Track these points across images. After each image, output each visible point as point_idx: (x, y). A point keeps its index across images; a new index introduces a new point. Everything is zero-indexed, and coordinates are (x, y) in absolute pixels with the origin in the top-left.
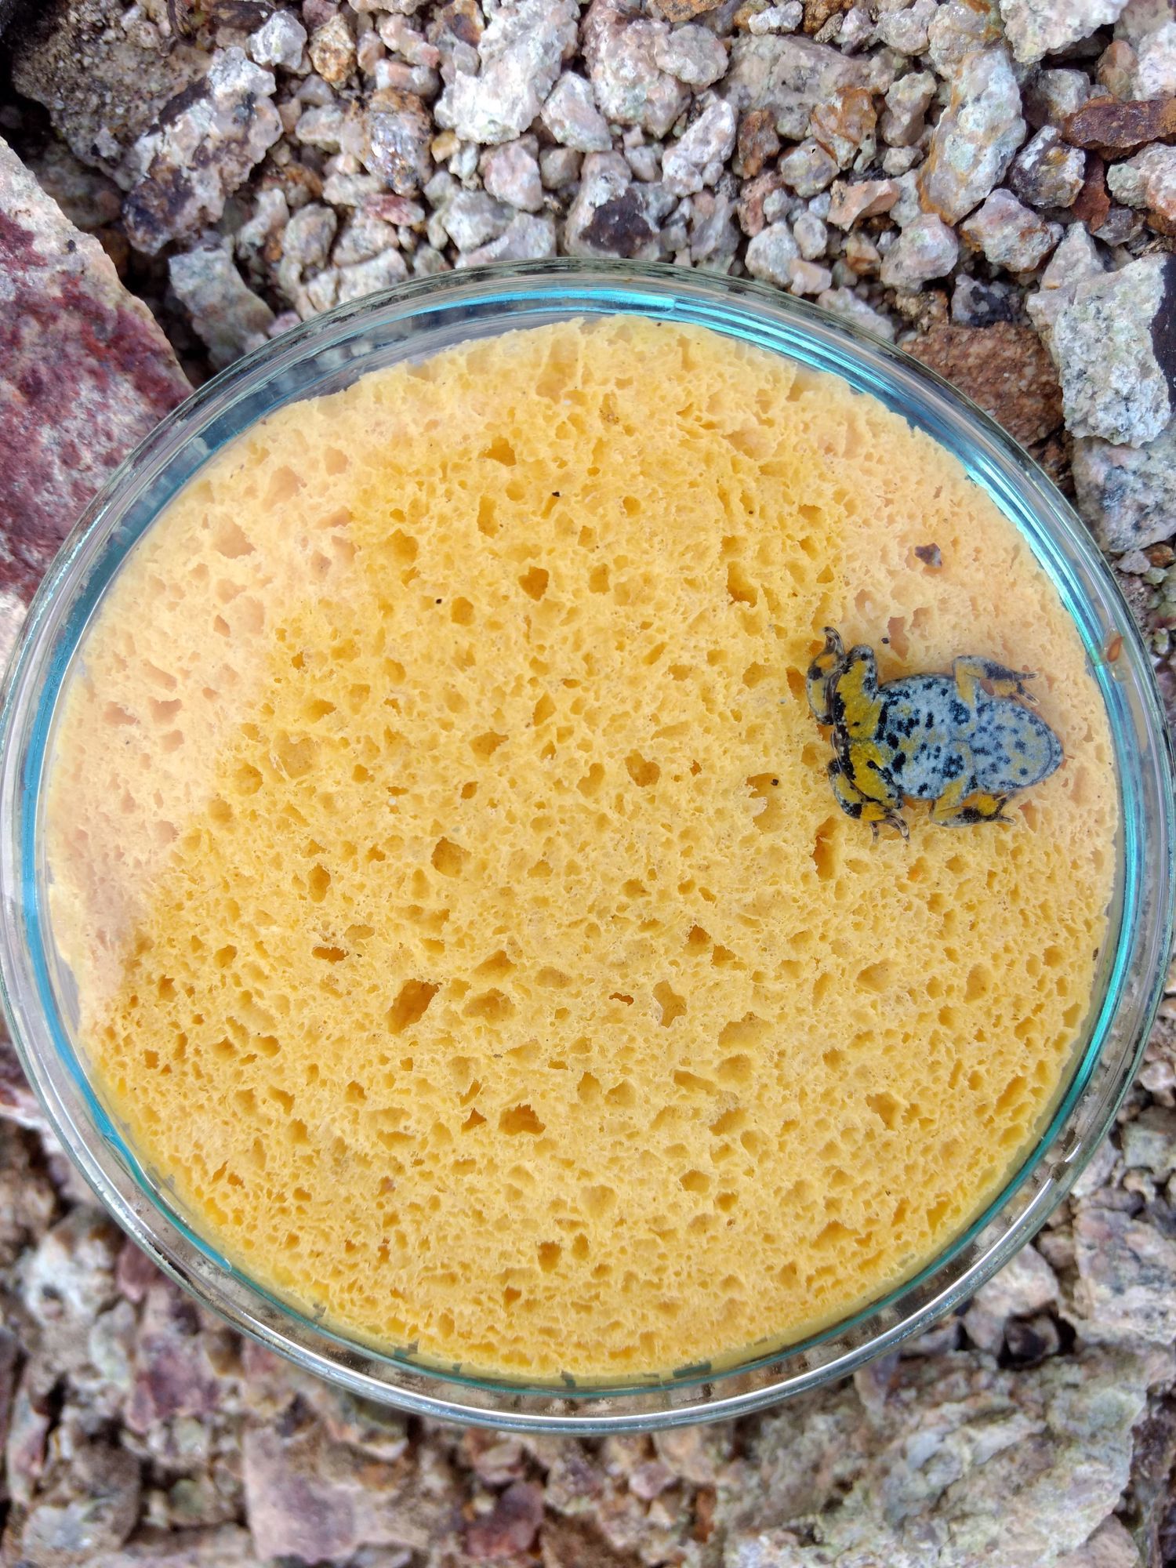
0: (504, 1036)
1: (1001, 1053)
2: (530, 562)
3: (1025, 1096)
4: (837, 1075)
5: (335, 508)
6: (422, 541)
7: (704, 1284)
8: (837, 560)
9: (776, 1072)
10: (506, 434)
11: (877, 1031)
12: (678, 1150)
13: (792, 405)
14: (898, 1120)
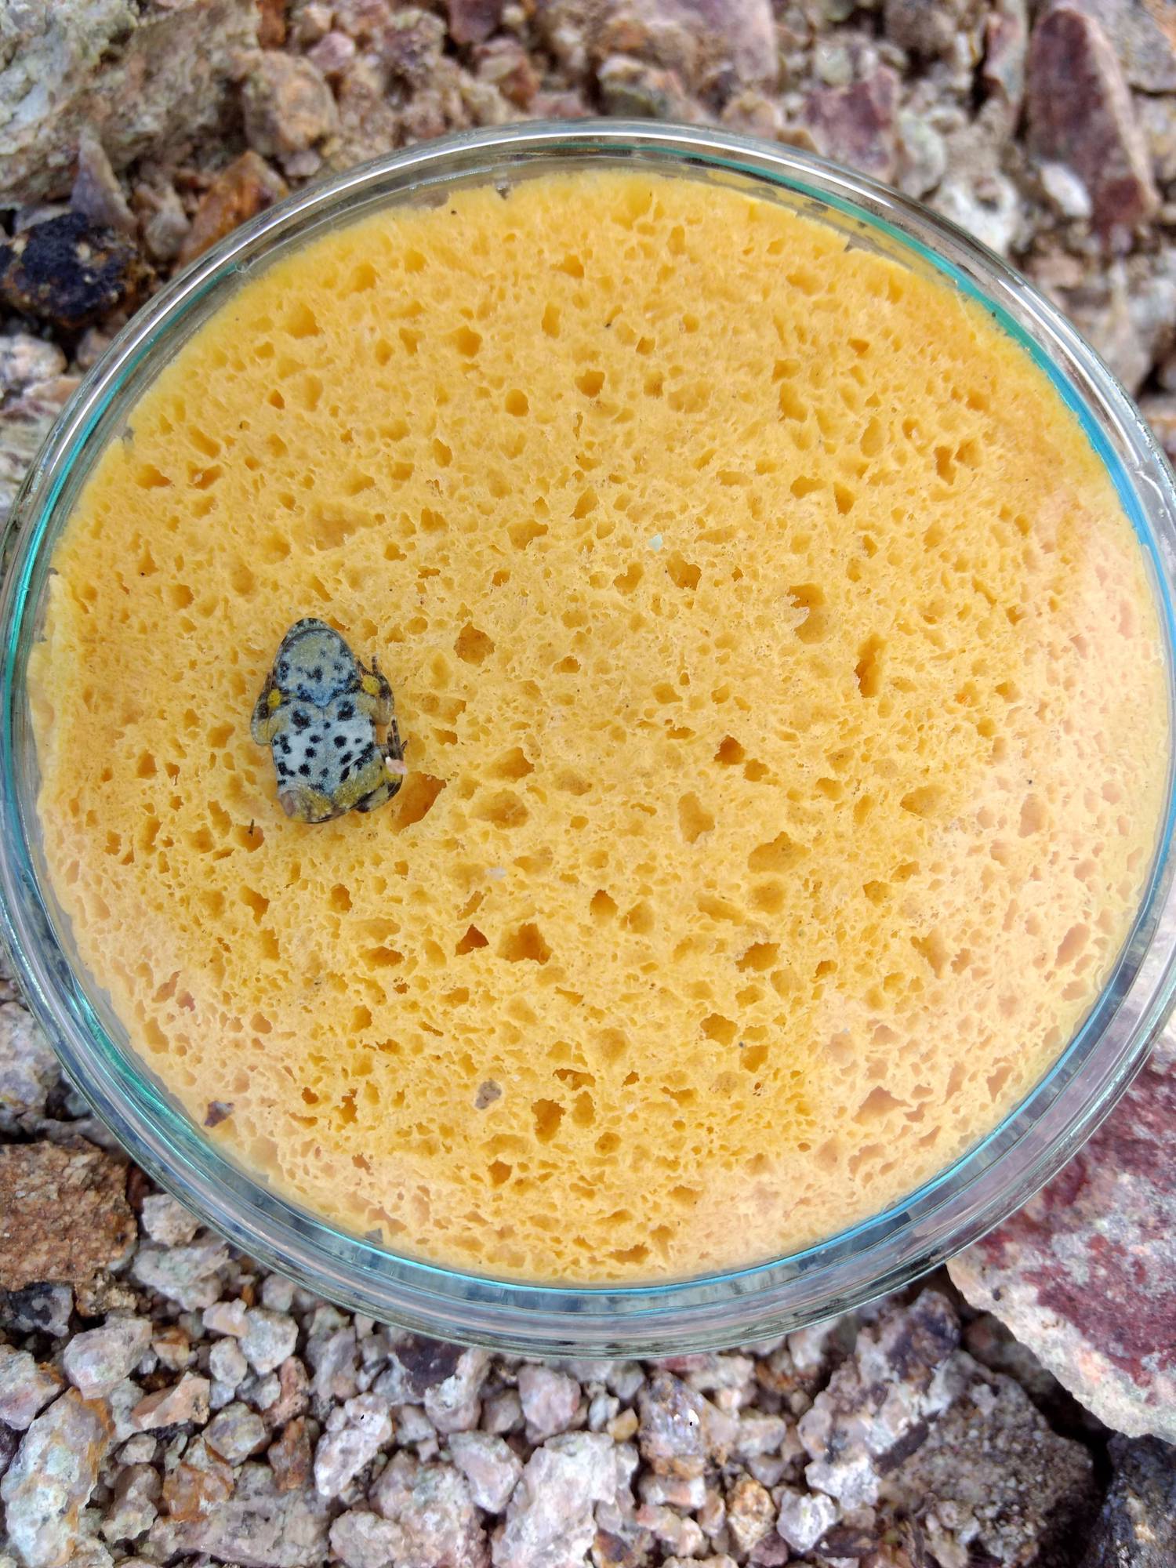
0: (513, 841)
1: (1060, 896)
2: (588, 365)
3: (1090, 948)
6: (485, 336)
8: (884, 389)
9: (811, 903)
10: (577, 253)
11: (922, 864)
14: (947, 968)
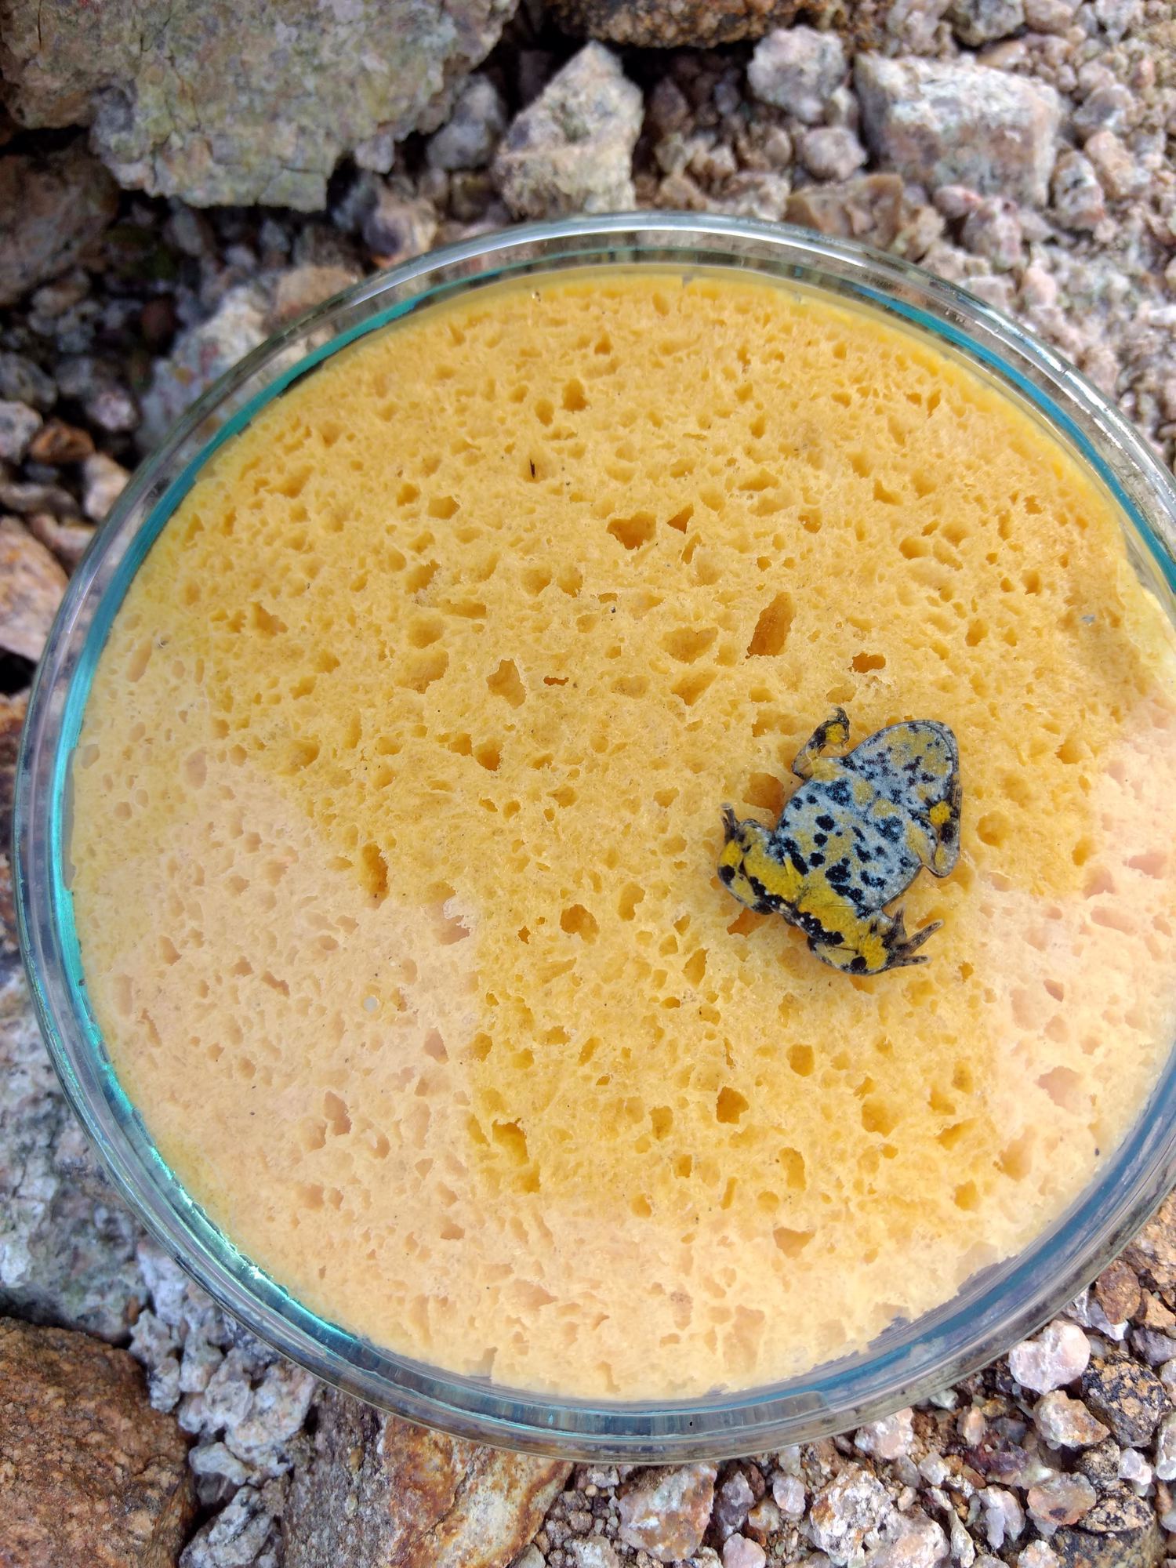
0: (669, 617)
2: (739, 1128)
3: (126, 664)
4: (322, 647)
5: (957, 1146)
6: (859, 1130)
7: (415, 406)
8: (417, 1185)
9: (383, 637)
10: (788, 1263)
11: (290, 700)
12: (467, 537)
13: (491, 1344)
14: (250, 613)
